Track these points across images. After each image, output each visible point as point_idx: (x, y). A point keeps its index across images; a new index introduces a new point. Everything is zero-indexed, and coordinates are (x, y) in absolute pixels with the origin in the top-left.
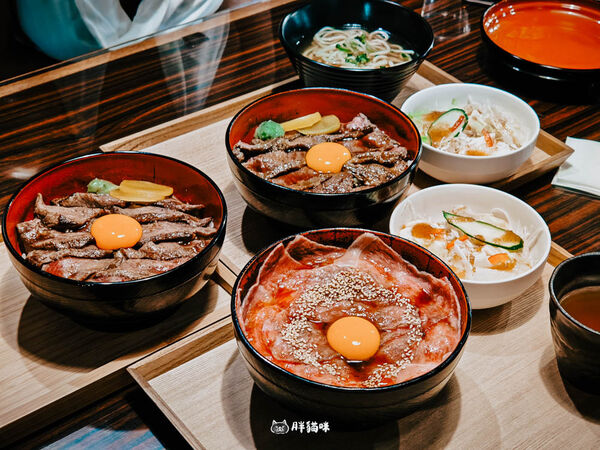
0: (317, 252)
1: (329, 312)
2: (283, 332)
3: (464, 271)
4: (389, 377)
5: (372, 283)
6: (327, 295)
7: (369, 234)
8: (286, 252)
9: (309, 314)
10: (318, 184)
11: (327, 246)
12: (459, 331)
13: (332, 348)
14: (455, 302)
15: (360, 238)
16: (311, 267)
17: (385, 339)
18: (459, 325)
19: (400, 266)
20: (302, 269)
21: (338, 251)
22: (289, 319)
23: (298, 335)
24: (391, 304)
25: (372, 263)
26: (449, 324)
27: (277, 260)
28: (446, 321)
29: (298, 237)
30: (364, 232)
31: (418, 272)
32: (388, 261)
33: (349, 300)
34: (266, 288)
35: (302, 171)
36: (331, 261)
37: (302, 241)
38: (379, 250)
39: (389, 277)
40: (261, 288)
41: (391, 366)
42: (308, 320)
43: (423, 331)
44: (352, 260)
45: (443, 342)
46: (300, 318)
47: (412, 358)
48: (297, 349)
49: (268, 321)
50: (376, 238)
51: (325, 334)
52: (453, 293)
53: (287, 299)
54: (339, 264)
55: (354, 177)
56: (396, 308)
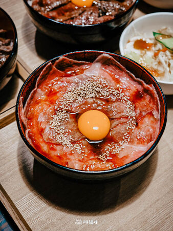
0: (74, 65)
1: (80, 106)
2: (51, 121)
3: (164, 72)
4: (114, 153)
5: (107, 86)
6: (79, 95)
7: (106, 55)
8: (54, 67)
9: (67, 109)
10: (77, 15)
11: (80, 62)
12: (159, 122)
13: (80, 132)
14: (157, 102)
15: (100, 57)
16: (70, 75)
17: (113, 125)
18: (159, 118)
19: (124, 75)
20: (65, 76)
21: (87, 64)
22: (55, 111)
23: (59, 124)
24: (118, 100)
25: (107, 72)
26: (153, 115)
27: (49, 73)
28: (151, 114)
29: (61, 57)
30: (102, 53)
31: (136, 79)
32: (117, 71)
33: (92, 98)
34: (42, 90)
35: (68, 6)
36: (82, 71)
37: (63, 60)
38: (112, 64)
39: (117, 81)
40: (39, 90)
41: (116, 145)
42: (67, 112)
43: (136, 121)
44: (95, 71)
45: (148, 130)
46: (62, 111)
47: (129, 140)
48: (59, 134)
49: (42, 114)
50: (110, 57)
51: (76, 121)
52: (156, 96)
53: (54, 98)
54: (87, 73)
55: (100, 9)
56: (121, 104)
